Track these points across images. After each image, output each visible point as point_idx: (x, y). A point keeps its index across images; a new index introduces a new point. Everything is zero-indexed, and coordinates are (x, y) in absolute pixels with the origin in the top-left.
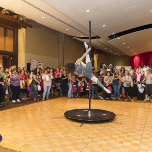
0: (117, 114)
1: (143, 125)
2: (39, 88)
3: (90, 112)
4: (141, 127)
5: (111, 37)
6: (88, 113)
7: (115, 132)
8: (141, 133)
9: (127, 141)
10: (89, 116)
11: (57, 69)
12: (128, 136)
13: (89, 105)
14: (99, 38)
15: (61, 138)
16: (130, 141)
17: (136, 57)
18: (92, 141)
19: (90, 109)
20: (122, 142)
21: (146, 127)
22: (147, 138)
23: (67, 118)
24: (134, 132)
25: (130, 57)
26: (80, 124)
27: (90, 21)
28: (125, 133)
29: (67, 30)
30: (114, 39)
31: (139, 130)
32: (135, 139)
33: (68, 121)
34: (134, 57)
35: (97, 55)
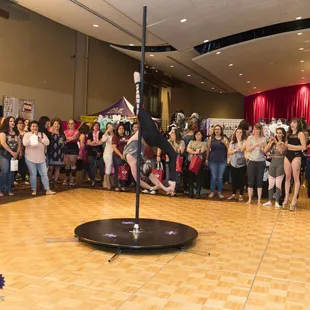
0: (202, 230)
1: (258, 256)
2: (14, 165)
3: (136, 226)
4: (252, 264)
5: (201, 49)
6: (132, 229)
7: (191, 275)
8: (251, 276)
9: (216, 296)
10: (136, 237)
11: (71, 122)
12: (220, 284)
13: (134, 209)
14: (173, 49)
15: (57, 290)
16: (222, 297)
17: (259, 99)
18: (132, 299)
19: (137, 220)
20: (203, 300)
21: (265, 261)
22: (263, 290)
23: (80, 240)
24: (235, 275)
25: (246, 98)
26: (110, 256)
27: (145, 8)
28: (213, 277)
29: (95, 28)
30: (209, 53)
31: (247, 271)
32: (236, 293)
33: (81, 248)
34: (254, 97)
35: (169, 89)
